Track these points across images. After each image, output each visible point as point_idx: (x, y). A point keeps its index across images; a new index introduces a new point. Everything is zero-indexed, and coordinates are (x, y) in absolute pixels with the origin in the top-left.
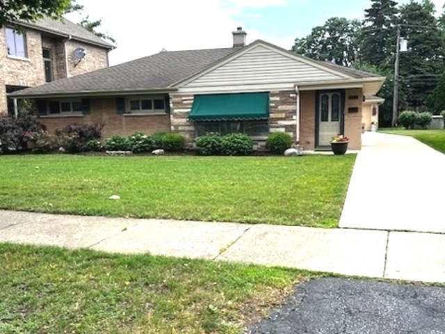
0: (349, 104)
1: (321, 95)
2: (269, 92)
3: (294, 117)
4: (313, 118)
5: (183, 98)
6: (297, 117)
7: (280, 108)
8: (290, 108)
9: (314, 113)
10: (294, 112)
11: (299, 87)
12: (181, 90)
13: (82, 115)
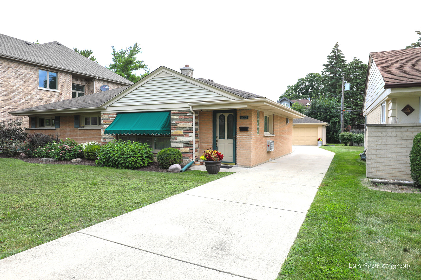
0: (240, 123)
1: (218, 115)
2: (170, 111)
3: (190, 134)
4: (211, 136)
5: (110, 116)
6: (193, 134)
7: (180, 125)
8: (188, 125)
9: (211, 131)
10: (191, 130)
11: (193, 107)
12: (109, 109)
13: (55, 129)
